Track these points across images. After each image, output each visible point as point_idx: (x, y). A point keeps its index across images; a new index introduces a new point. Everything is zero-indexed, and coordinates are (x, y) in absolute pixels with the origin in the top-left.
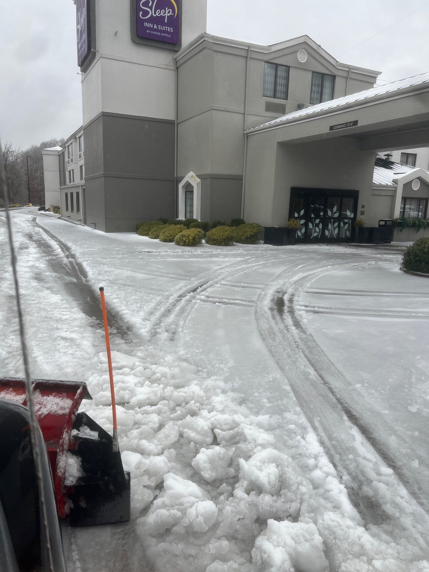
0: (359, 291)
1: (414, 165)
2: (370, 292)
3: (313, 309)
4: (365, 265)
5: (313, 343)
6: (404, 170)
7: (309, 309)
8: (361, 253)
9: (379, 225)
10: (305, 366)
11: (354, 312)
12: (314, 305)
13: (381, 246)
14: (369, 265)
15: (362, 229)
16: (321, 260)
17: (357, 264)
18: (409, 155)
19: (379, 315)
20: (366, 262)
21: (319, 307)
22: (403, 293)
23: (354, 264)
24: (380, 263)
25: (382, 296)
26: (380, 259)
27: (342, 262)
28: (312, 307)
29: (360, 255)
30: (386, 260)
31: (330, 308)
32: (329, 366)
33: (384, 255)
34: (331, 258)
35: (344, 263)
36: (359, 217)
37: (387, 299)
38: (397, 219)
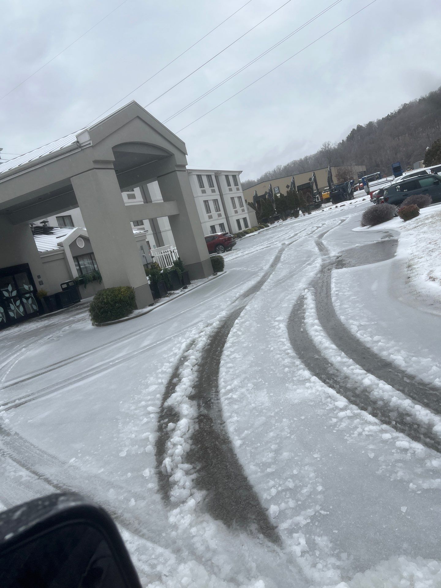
0: (58, 363)
1: (72, 225)
2: (70, 359)
3: (13, 404)
4: (60, 333)
5: (20, 441)
6: (64, 232)
7: (10, 405)
8: (53, 323)
9: (63, 289)
10: (15, 472)
11: (57, 387)
12: (14, 399)
13: (72, 308)
14: (63, 332)
15: (47, 298)
16: (12, 346)
17: (51, 336)
18: (64, 218)
19: (81, 378)
20: (60, 329)
21: (19, 399)
22: (99, 347)
23: (49, 337)
24: (73, 325)
25: (81, 358)
26: (73, 322)
27: (36, 338)
28: (12, 402)
29: (53, 325)
30: (79, 321)
31: (33, 394)
32: (41, 456)
33: (76, 316)
34: (24, 339)
35: (39, 340)
36: (39, 288)
37: (86, 359)
38: (77, 277)
